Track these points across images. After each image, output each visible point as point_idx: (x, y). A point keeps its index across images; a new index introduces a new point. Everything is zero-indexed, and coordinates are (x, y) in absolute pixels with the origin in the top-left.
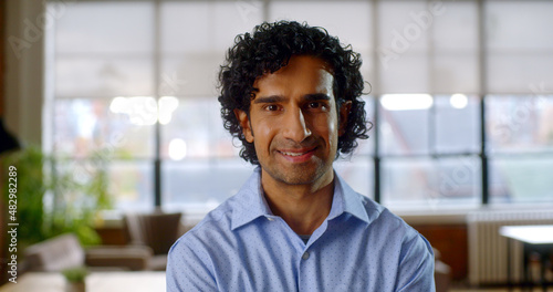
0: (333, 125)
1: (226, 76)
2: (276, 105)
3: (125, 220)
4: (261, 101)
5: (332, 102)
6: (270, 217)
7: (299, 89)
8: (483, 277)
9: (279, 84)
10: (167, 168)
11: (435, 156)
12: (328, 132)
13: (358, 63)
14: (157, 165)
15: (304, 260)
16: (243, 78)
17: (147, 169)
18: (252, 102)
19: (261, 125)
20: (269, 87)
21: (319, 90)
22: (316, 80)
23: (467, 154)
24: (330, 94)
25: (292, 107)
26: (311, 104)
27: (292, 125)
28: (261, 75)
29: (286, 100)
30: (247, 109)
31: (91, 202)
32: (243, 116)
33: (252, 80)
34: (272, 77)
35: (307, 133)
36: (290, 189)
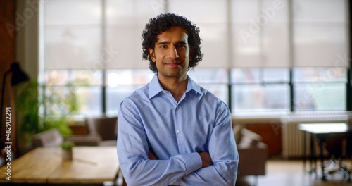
0: (187, 55)
1: (145, 35)
2: (165, 45)
3: (86, 121)
4: (160, 44)
5: (187, 45)
6: (164, 92)
7: (175, 39)
8: (290, 154)
9: (167, 37)
10: (109, 91)
11: (263, 84)
12: (185, 57)
13: (198, 31)
14: (104, 89)
15: (177, 109)
16: (153, 34)
17: (98, 91)
18: (156, 44)
19: (159, 54)
20: (162, 38)
21: (182, 40)
22: (181, 36)
23: (282, 83)
24: (186, 42)
25: (171, 46)
26: (179, 46)
27: (171, 53)
28: (160, 33)
29: (170, 43)
30: (153, 48)
31: (67, 111)
32: (151, 51)
33: (156, 35)
34: (164, 34)
35: (177, 56)
36: (170, 79)
